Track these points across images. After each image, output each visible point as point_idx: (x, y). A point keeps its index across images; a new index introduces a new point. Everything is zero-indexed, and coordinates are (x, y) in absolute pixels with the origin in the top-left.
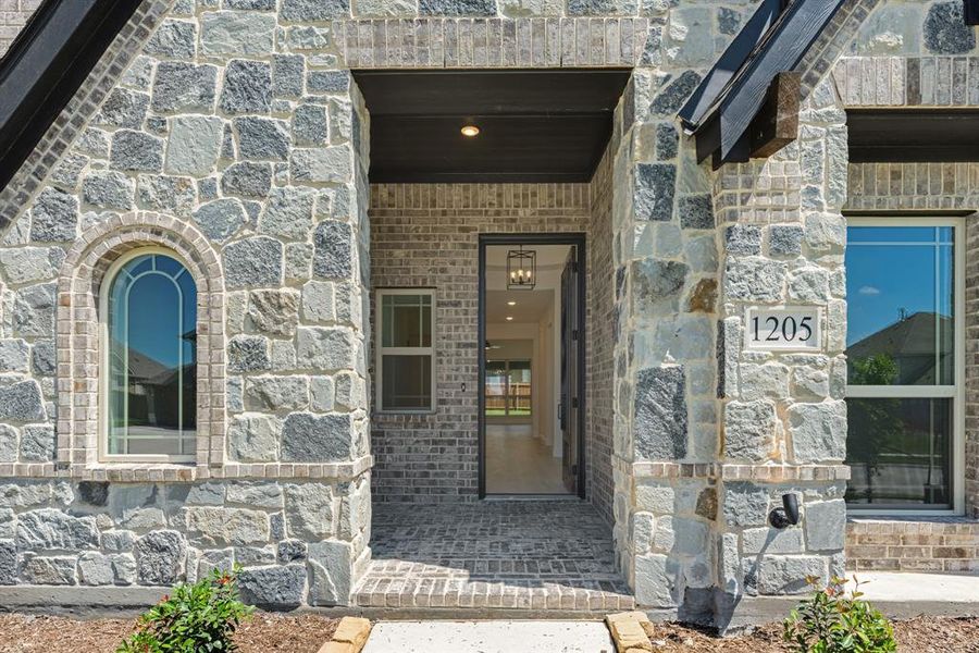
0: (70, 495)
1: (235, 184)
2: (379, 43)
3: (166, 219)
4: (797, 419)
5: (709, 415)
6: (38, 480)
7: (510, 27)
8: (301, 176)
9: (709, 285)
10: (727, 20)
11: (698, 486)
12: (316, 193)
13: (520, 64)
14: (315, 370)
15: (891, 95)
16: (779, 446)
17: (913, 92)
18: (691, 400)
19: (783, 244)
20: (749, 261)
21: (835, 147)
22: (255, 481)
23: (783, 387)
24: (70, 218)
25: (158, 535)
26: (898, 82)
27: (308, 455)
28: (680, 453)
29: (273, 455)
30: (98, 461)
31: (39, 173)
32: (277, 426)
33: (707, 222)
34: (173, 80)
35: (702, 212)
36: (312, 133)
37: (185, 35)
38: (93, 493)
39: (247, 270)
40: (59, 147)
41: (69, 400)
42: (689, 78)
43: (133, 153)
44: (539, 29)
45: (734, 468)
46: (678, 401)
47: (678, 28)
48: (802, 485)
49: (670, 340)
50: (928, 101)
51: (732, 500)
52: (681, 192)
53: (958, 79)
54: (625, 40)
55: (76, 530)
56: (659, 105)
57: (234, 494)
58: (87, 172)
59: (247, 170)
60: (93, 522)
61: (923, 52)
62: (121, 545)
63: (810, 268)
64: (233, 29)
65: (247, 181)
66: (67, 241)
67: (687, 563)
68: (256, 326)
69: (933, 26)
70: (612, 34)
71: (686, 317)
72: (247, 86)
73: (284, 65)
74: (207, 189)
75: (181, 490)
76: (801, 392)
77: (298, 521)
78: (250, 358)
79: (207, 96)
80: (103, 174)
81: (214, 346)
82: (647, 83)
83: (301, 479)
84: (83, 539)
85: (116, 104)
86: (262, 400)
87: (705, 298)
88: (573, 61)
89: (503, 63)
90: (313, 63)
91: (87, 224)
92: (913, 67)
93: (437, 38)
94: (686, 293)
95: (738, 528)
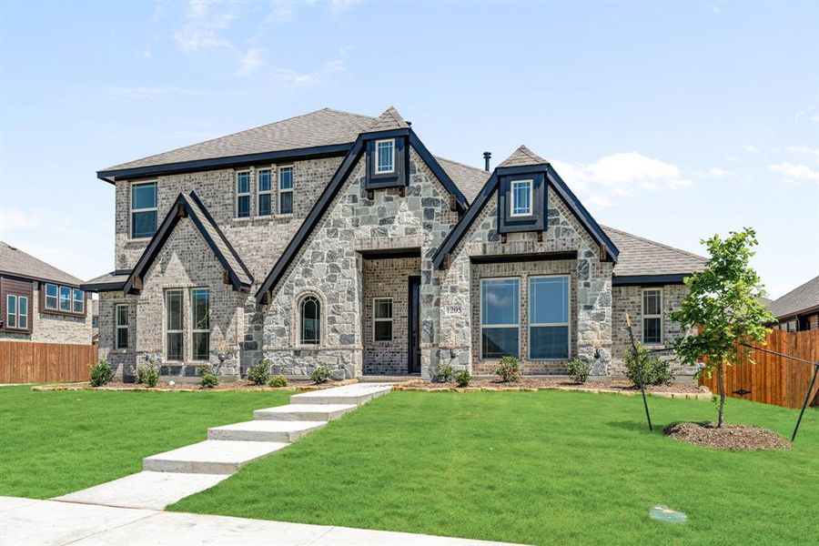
0: (292, 354)
1: (329, 279)
2: (362, 244)
3: (314, 288)
4: (457, 332)
5: (439, 332)
6: (285, 350)
7: (392, 239)
8: (344, 277)
9: (439, 300)
10: (443, 234)
11: (436, 349)
12: (347, 281)
13: (394, 247)
14: (347, 323)
15: (478, 252)
16: (453, 338)
17: (485, 251)
18: (435, 328)
19: (454, 290)
20: (445, 294)
21: (467, 265)
22: (334, 350)
23: (454, 324)
24: (293, 289)
25: (311, 363)
26: (481, 249)
27: (345, 343)
28: (432, 341)
29: (337, 344)
30: (298, 346)
31: (286, 278)
32: (338, 336)
33: (438, 284)
34: (315, 255)
35: (438, 282)
36: (346, 265)
37: (318, 244)
38: (297, 353)
39: (331, 300)
40: (290, 272)
41: (292, 331)
42: (434, 249)
43: (307, 273)
44: (398, 239)
45: (442, 344)
46: (431, 328)
47: (431, 237)
48: (458, 348)
49: (429, 313)
50: (488, 253)
51: (442, 351)
52: (433, 277)
53: (495, 248)
54: (419, 240)
55: (293, 362)
56: (427, 256)
57: (328, 353)
58: (296, 278)
59: (331, 276)
60: (297, 360)
61: (487, 242)
62: (303, 365)
63: (460, 295)
64: (329, 242)
65: (332, 279)
66: (292, 294)
67: (434, 368)
68: (334, 313)
69: (489, 235)
70: (416, 239)
71: (434, 308)
72: (332, 256)
73: (340, 250)
74: (323, 281)
75: (317, 352)
76: (458, 325)
77: (343, 359)
78: (332, 320)
79: (323, 259)
80: (300, 278)
81: (324, 317)
82: (424, 250)
83: (343, 349)
84: (295, 364)
85: (303, 261)
86: (335, 330)
87: (437, 304)
88: (407, 246)
89: (390, 247)
90: (347, 249)
91: (296, 290)
92: (484, 245)
93: (375, 242)
94: (433, 302)
95: (444, 358)
